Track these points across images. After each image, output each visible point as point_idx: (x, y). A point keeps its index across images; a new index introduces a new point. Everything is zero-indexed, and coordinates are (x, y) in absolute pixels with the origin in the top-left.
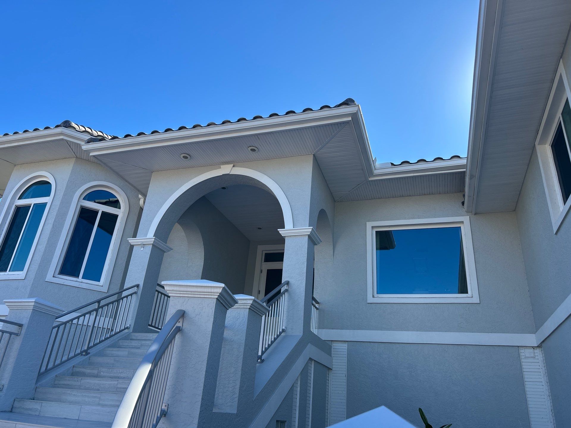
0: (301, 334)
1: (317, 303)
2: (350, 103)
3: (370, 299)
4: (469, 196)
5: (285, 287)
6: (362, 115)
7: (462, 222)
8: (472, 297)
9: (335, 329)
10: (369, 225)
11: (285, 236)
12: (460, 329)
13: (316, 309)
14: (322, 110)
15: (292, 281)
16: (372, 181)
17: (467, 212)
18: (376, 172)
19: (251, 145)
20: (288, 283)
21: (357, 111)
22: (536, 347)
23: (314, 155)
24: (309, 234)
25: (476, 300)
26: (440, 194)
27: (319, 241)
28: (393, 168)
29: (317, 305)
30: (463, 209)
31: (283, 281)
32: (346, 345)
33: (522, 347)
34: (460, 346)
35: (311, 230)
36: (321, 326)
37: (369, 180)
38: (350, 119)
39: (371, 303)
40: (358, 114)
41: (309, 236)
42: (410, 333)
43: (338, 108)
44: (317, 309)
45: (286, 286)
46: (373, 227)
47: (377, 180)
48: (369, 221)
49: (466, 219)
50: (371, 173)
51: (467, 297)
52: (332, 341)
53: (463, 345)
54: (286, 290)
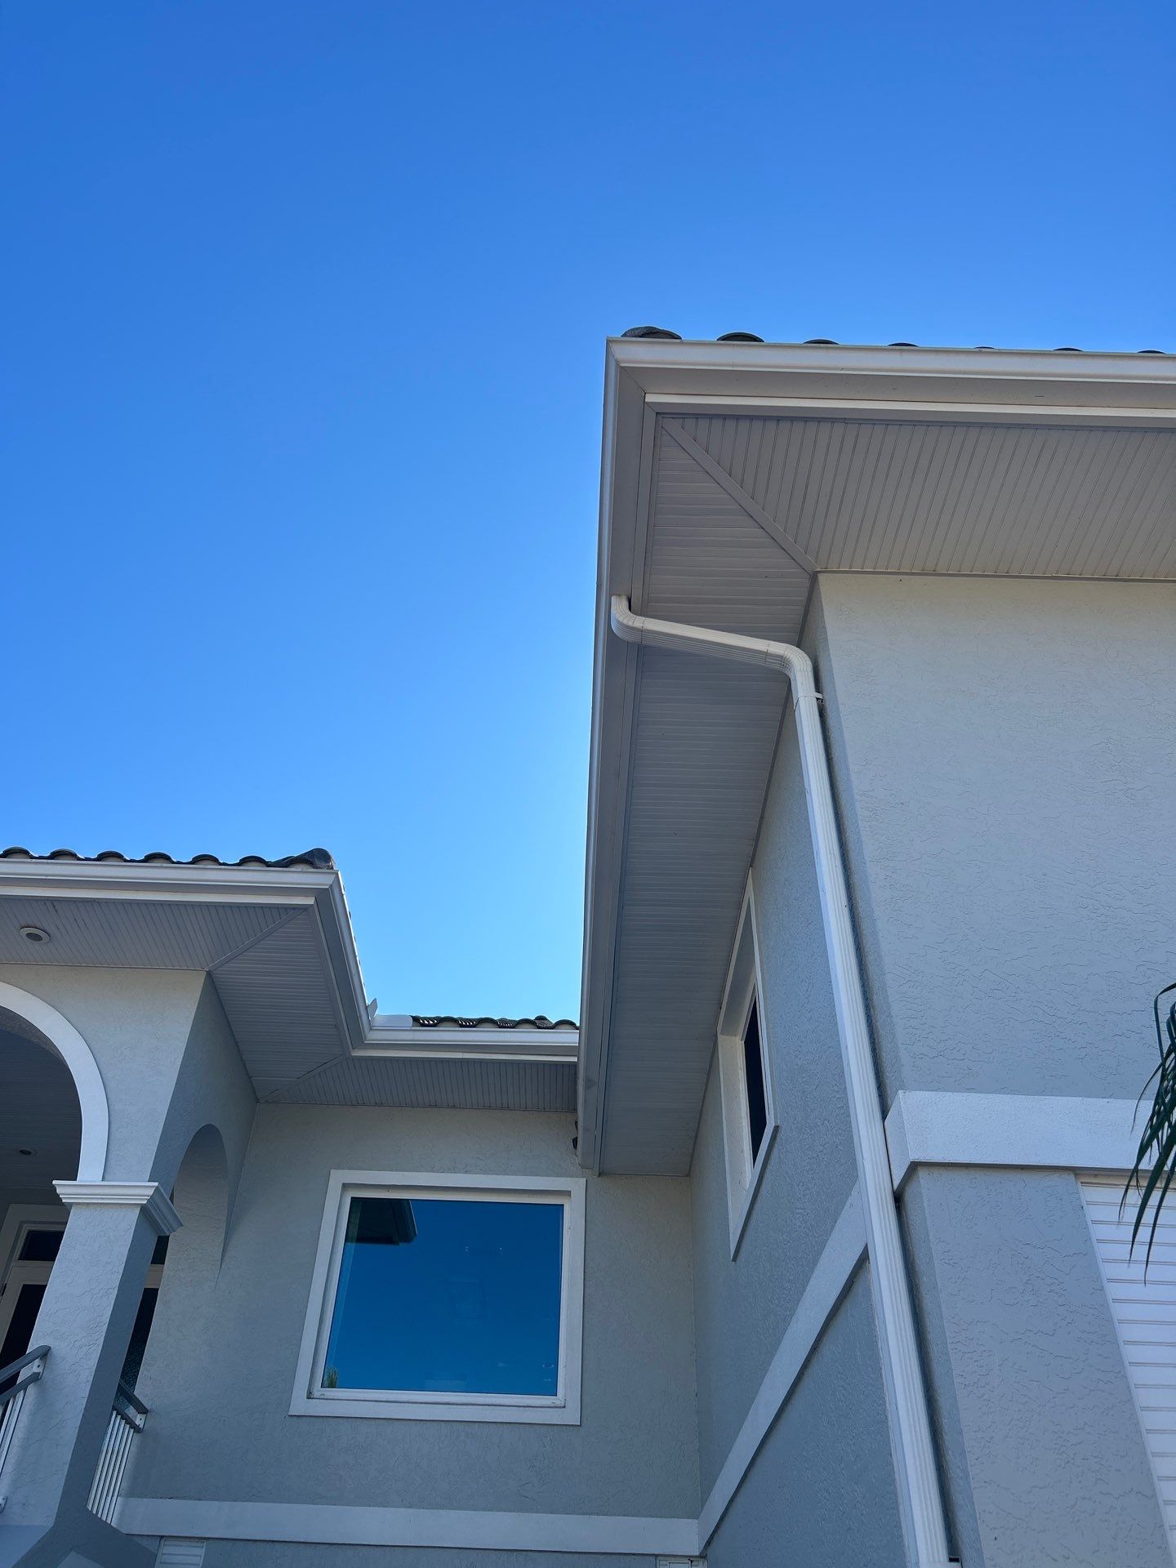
0: (50, 1523)
1: (142, 1410)
2: (317, 862)
3: (299, 1404)
4: (586, 1130)
5: (35, 1367)
6: (344, 896)
7: (568, 1193)
8: (564, 1407)
9: (177, 1498)
10: (338, 1177)
11: (71, 1204)
12: (522, 1503)
13: (132, 1430)
14: (241, 868)
15: (59, 1348)
16: (360, 1059)
17: (583, 1166)
18: (372, 1037)
19: (31, 923)
20: (45, 1354)
21: (331, 886)
22: (696, 1557)
23: (209, 974)
24: (145, 1202)
25: (572, 1416)
26: (526, 1109)
27: (174, 1225)
28: (417, 1033)
29: (139, 1420)
30: (575, 1157)
31: (32, 1346)
32: (202, 1552)
33: (666, 1558)
34: (515, 1554)
35: (151, 1192)
36: (139, 1487)
37: (353, 1054)
38: (311, 901)
39: (299, 1416)
40: (333, 894)
41: (144, 1210)
42: (389, 1513)
43: (285, 869)
44: (137, 1429)
45: (37, 1362)
46: (345, 1186)
47: (372, 1059)
48: (339, 1167)
49: (576, 1186)
50: (359, 1039)
51: (553, 1405)
52: (162, 1537)
53: (524, 1553)
54: (35, 1378)
